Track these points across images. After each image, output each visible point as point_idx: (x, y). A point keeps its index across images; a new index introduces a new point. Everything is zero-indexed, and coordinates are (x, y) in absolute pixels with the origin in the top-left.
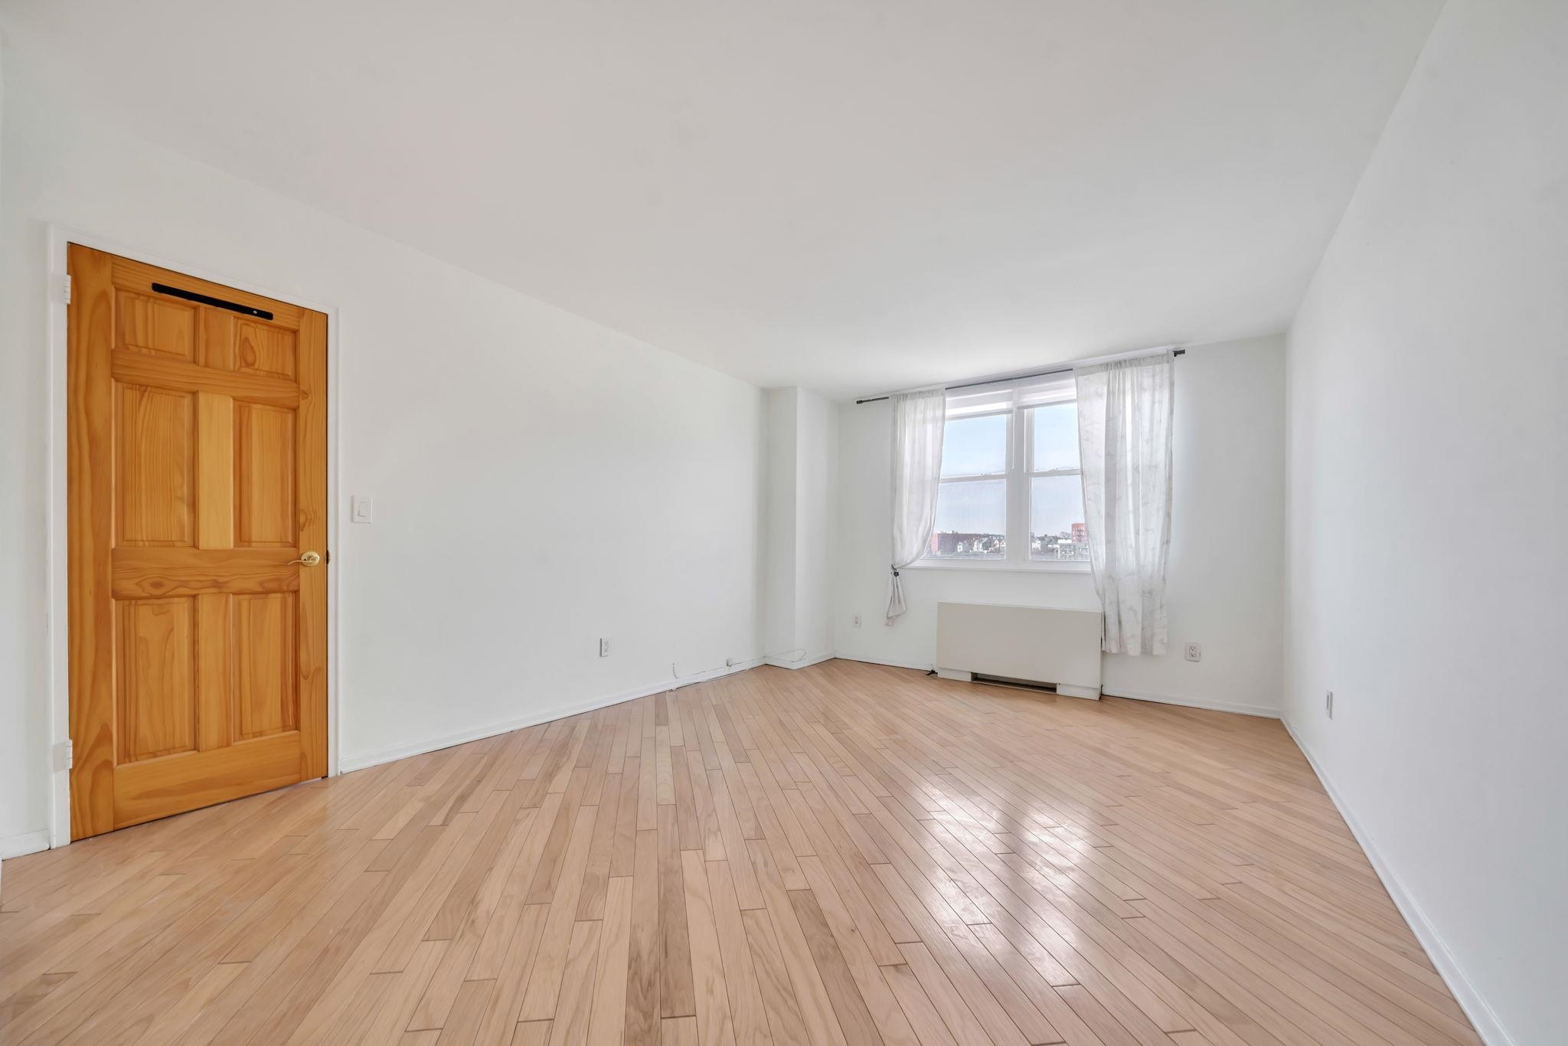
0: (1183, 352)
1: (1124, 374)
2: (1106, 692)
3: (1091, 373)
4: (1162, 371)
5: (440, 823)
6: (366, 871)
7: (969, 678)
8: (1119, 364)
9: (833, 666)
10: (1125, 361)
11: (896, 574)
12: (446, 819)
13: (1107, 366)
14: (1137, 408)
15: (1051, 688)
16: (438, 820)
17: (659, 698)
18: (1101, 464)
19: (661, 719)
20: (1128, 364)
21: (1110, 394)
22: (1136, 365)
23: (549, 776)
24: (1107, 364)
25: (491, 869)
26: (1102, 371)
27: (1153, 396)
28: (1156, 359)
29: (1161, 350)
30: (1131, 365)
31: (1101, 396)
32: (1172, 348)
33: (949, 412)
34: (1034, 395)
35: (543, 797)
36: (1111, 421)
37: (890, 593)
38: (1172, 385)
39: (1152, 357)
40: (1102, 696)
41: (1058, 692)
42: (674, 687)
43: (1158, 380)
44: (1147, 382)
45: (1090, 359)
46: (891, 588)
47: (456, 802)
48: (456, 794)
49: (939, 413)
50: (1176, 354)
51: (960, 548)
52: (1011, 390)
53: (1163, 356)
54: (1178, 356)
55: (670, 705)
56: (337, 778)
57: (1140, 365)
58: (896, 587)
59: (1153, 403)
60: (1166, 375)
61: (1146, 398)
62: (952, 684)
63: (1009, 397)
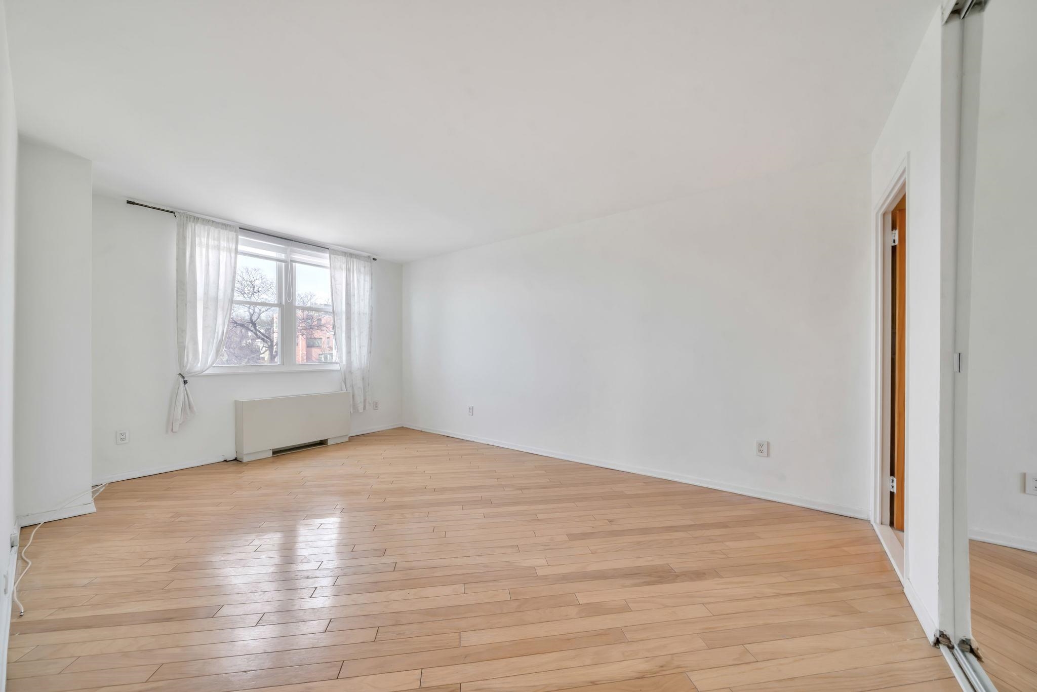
0: (376, 260)
1: (353, 262)
2: (352, 435)
3: (338, 255)
4: (369, 266)
7: (271, 454)
8: (351, 255)
10: (354, 254)
13: (345, 254)
15: (323, 443)
21: (347, 270)
22: (359, 259)
24: (346, 253)
26: (344, 256)
27: (365, 277)
28: (367, 259)
29: (367, 255)
30: (356, 258)
31: (343, 270)
32: (372, 256)
33: (242, 248)
34: (300, 255)
38: (372, 274)
39: (364, 257)
41: (329, 443)
43: (366, 269)
44: (362, 268)
45: (336, 246)
49: (232, 245)
52: (284, 247)
59: (365, 280)
61: (362, 277)
63: (284, 251)
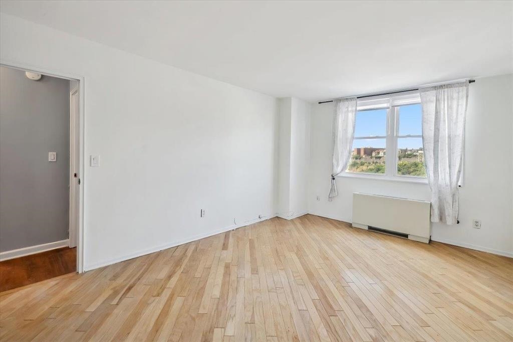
0: (474, 81)
1: (444, 91)
2: (433, 239)
3: (428, 91)
4: (463, 91)
5: (115, 303)
6: (76, 331)
7: (367, 228)
8: (441, 87)
9: (306, 219)
10: (444, 85)
11: (334, 179)
12: (118, 302)
14: (450, 107)
15: (406, 236)
16: (115, 302)
17: (227, 235)
18: (432, 133)
19: (225, 247)
20: (446, 86)
21: (437, 100)
22: (450, 87)
23: (170, 277)
24: (435, 87)
25: (129, 334)
26: (433, 90)
27: (458, 102)
28: (460, 84)
29: (464, 80)
30: (447, 88)
31: (432, 102)
32: (469, 79)
33: (359, 108)
35: (163, 290)
36: (437, 113)
37: (330, 187)
38: (467, 97)
39: (458, 83)
40: (430, 241)
41: (409, 238)
42: (235, 228)
43: (461, 94)
44: (455, 95)
46: (331, 185)
47: (126, 291)
48: (128, 286)
49: (354, 108)
50: (470, 82)
51: (374, 154)
52: (389, 98)
53: (463, 83)
54: (472, 83)
55: (231, 237)
56: (83, 274)
57: (452, 87)
58: (333, 185)
59: (458, 105)
60: (465, 92)
61: (454, 103)
62: (359, 230)
63: (388, 102)
